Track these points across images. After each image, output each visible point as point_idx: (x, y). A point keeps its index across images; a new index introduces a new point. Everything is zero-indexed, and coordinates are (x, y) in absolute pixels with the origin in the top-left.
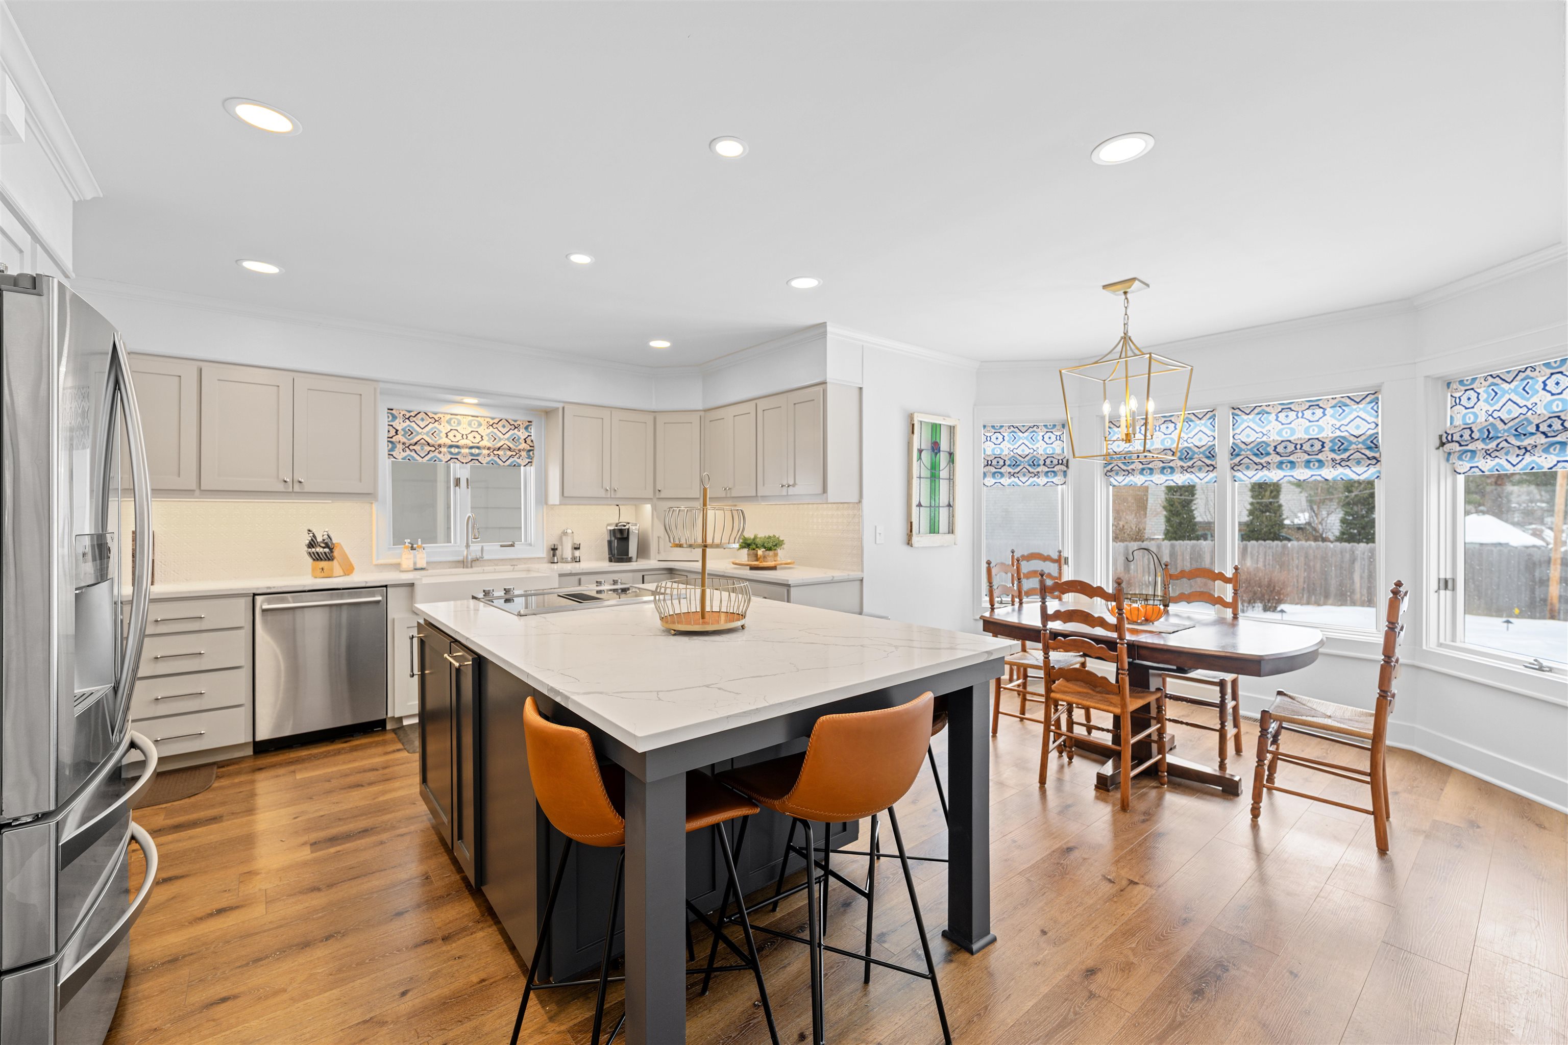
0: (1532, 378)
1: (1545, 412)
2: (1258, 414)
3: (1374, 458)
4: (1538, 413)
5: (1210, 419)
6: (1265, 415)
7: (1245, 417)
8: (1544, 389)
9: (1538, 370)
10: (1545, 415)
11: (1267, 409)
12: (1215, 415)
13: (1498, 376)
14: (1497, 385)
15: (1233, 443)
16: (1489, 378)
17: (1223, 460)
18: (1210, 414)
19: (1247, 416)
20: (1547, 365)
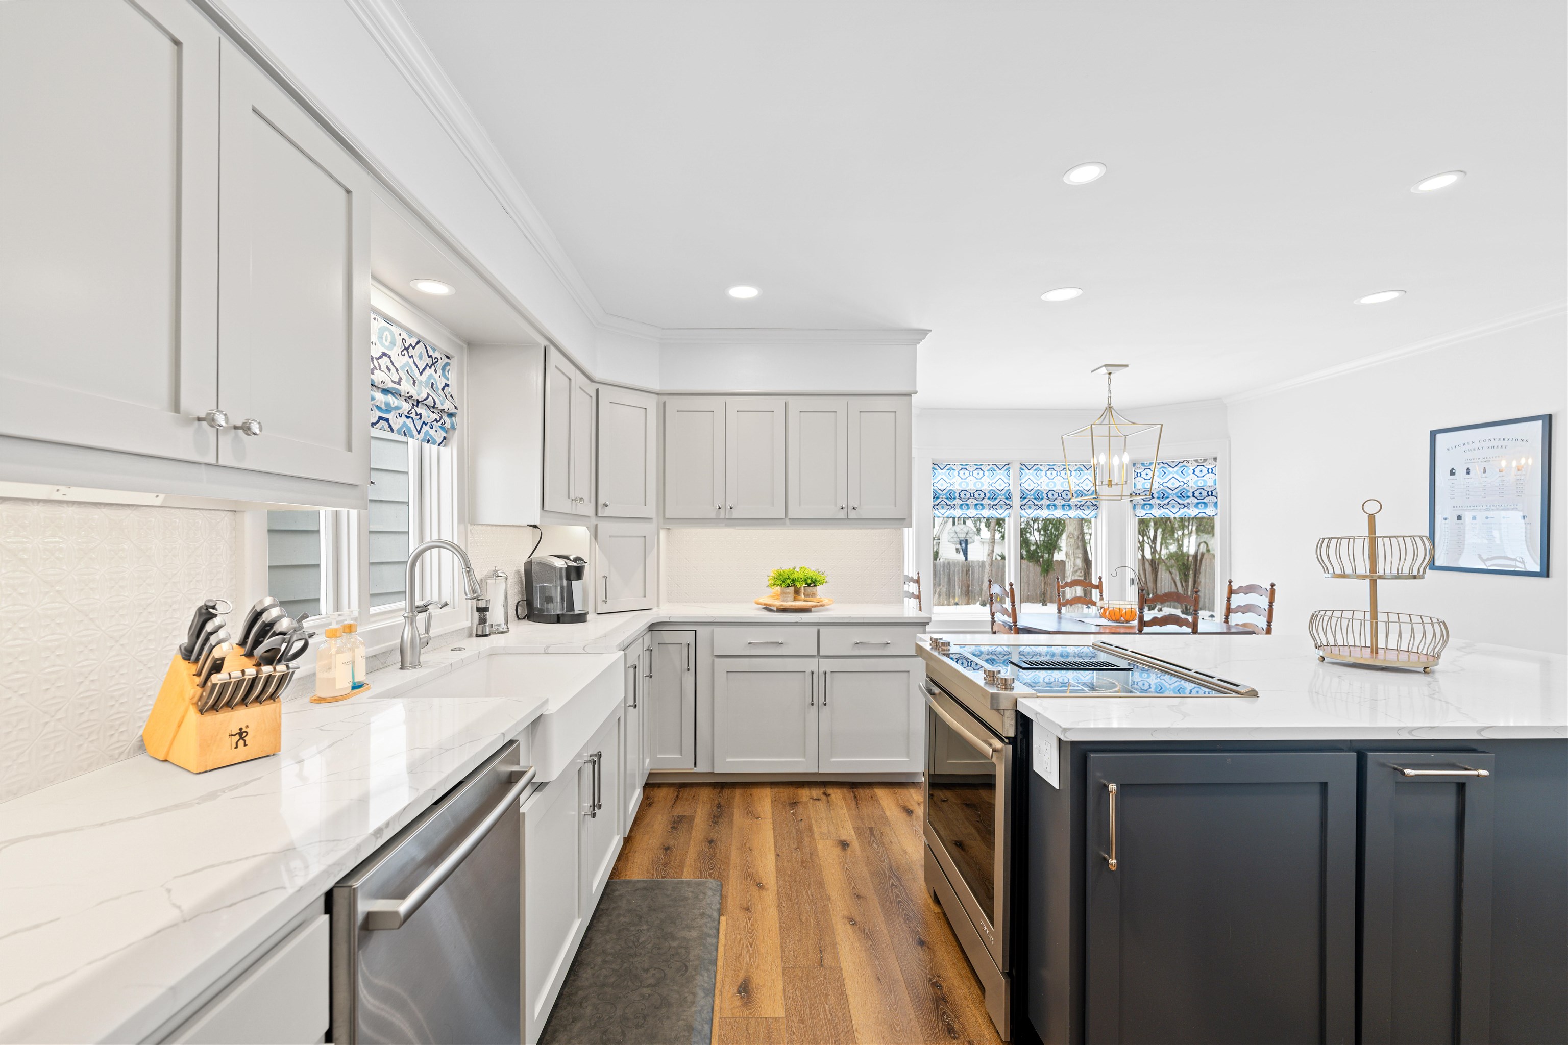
0: (1186, 467)
1: (1194, 486)
2: (1035, 470)
3: (1096, 505)
4: (1190, 486)
5: (1006, 470)
6: (1039, 471)
7: (1027, 471)
8: (1194, 473)
9: (1190, 462)
10: (1195, 488)
11: (1041, 467)
12: (1010, 468)
13: (1167, 463)
14: (1166, 468)
15: (1021, 489)
16: (1161, 464)
17: (1016, 501)
18: (1007, 467)
19: (1029, 471)
20: (1196, 461)
